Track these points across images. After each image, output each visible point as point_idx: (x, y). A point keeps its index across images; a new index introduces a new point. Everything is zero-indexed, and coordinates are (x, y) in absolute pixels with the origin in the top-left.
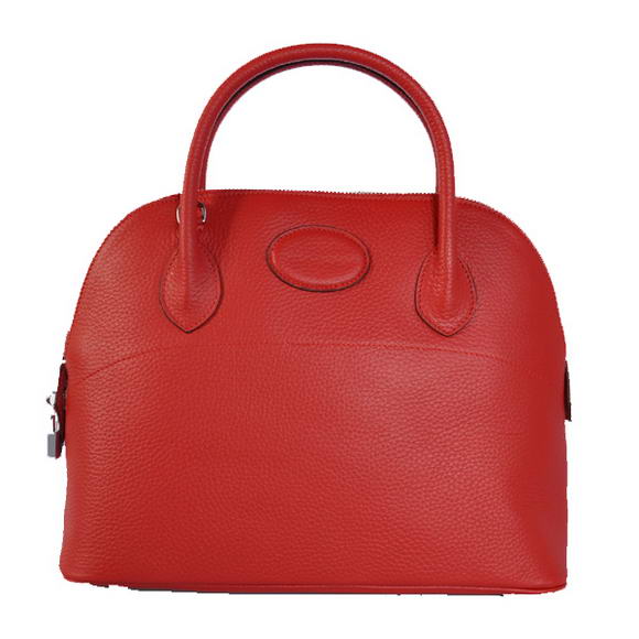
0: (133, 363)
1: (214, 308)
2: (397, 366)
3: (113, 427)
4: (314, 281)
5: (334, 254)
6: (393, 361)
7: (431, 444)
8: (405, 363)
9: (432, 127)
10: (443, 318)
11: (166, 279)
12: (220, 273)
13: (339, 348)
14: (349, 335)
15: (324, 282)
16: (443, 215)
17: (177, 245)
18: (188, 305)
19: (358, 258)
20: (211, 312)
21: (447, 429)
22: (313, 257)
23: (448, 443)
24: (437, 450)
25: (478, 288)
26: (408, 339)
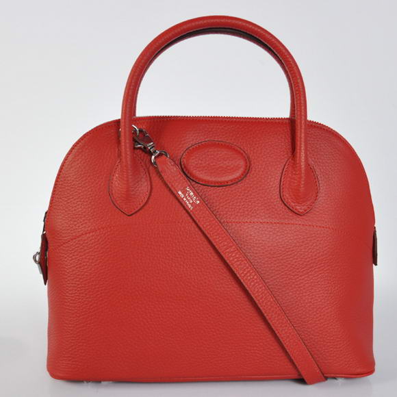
0: (93, 236)
1: (146, 199)
2: (268, 236)
3: (81, 279)
4: (213, 179)
5: (226, 161)
6: (266, 232)
7: (291, 286)
8: (274, 233)
9: (291, 74)
10: (299, 203)
11: (113, 179)
12: (149, 175)
13: (230, 224)
14: (237, 216)
15: (219, 180)
16: (298, 134)
17: (120, 155)
18: (128, 197)
19: (242, 163)
20: (144, 201)
21: (301, 276)
22: (212, 162)
23: (302, 285)
24: (295, 289)
25: (320, 182)
26: (276, 217)
